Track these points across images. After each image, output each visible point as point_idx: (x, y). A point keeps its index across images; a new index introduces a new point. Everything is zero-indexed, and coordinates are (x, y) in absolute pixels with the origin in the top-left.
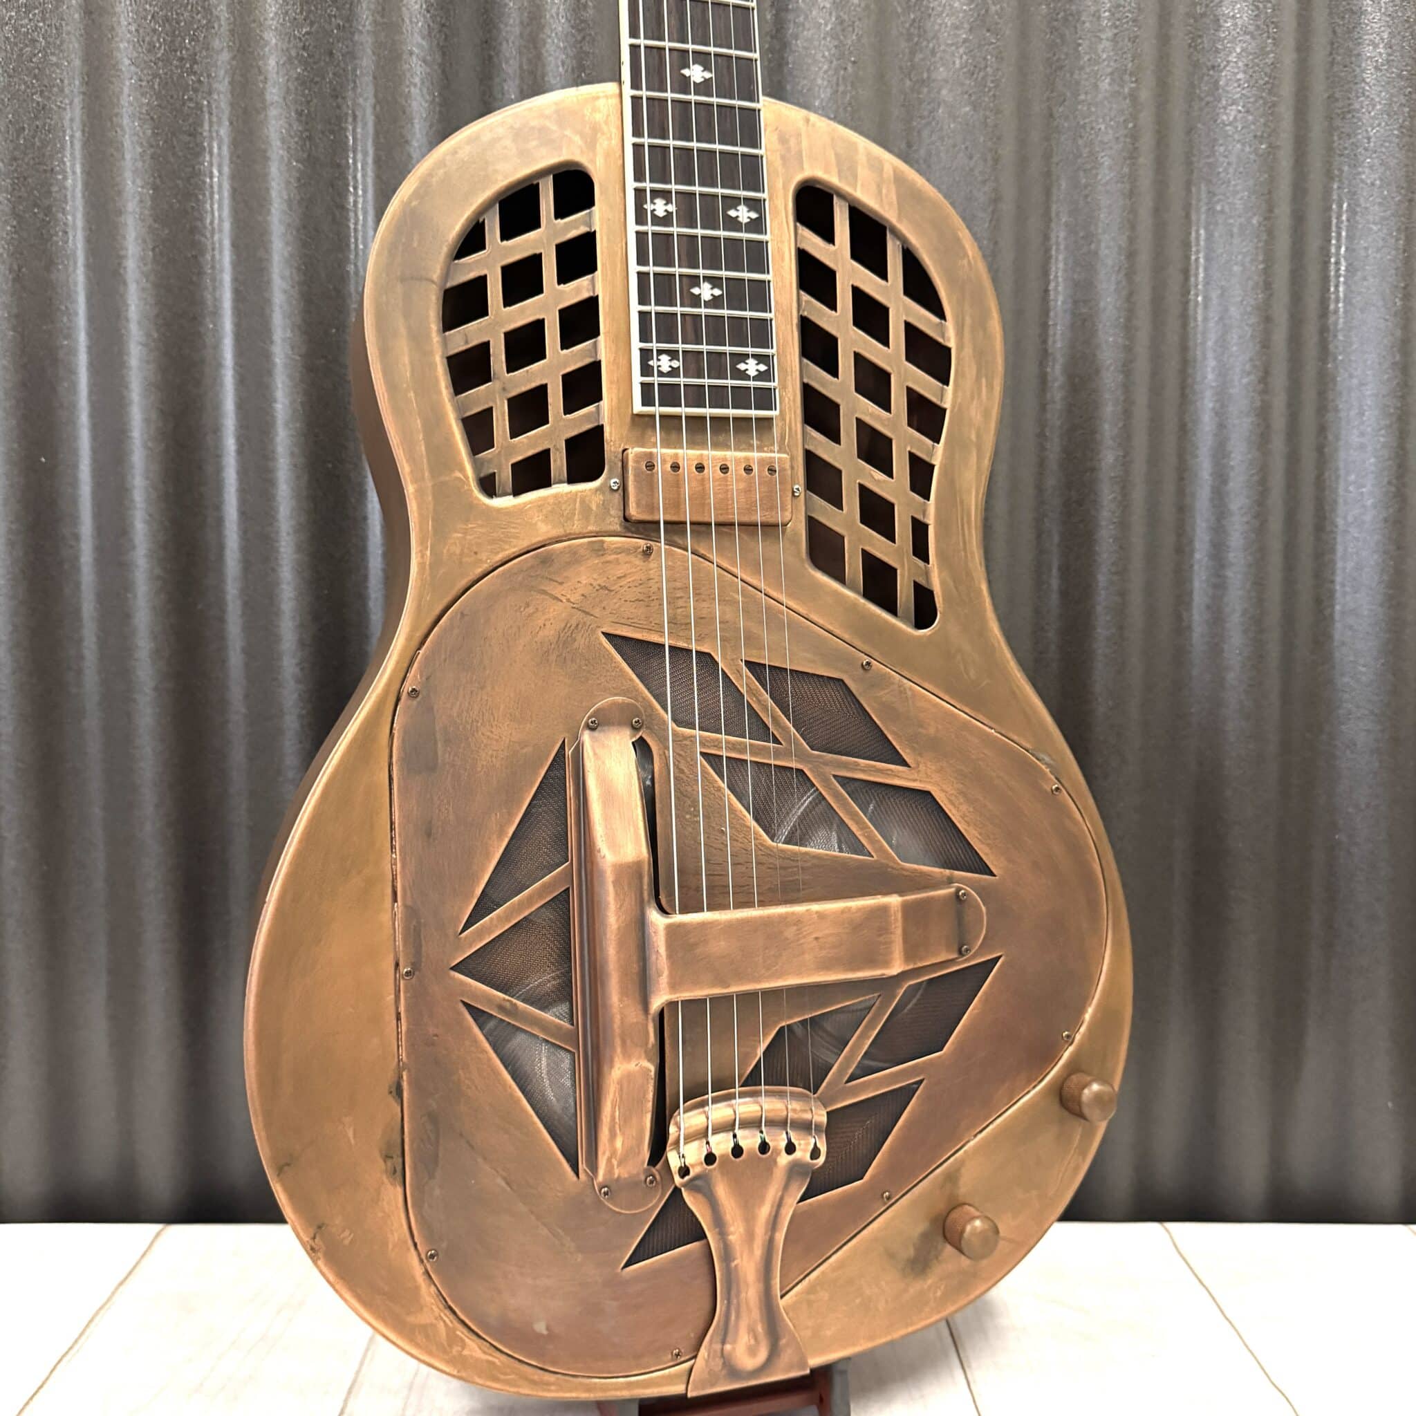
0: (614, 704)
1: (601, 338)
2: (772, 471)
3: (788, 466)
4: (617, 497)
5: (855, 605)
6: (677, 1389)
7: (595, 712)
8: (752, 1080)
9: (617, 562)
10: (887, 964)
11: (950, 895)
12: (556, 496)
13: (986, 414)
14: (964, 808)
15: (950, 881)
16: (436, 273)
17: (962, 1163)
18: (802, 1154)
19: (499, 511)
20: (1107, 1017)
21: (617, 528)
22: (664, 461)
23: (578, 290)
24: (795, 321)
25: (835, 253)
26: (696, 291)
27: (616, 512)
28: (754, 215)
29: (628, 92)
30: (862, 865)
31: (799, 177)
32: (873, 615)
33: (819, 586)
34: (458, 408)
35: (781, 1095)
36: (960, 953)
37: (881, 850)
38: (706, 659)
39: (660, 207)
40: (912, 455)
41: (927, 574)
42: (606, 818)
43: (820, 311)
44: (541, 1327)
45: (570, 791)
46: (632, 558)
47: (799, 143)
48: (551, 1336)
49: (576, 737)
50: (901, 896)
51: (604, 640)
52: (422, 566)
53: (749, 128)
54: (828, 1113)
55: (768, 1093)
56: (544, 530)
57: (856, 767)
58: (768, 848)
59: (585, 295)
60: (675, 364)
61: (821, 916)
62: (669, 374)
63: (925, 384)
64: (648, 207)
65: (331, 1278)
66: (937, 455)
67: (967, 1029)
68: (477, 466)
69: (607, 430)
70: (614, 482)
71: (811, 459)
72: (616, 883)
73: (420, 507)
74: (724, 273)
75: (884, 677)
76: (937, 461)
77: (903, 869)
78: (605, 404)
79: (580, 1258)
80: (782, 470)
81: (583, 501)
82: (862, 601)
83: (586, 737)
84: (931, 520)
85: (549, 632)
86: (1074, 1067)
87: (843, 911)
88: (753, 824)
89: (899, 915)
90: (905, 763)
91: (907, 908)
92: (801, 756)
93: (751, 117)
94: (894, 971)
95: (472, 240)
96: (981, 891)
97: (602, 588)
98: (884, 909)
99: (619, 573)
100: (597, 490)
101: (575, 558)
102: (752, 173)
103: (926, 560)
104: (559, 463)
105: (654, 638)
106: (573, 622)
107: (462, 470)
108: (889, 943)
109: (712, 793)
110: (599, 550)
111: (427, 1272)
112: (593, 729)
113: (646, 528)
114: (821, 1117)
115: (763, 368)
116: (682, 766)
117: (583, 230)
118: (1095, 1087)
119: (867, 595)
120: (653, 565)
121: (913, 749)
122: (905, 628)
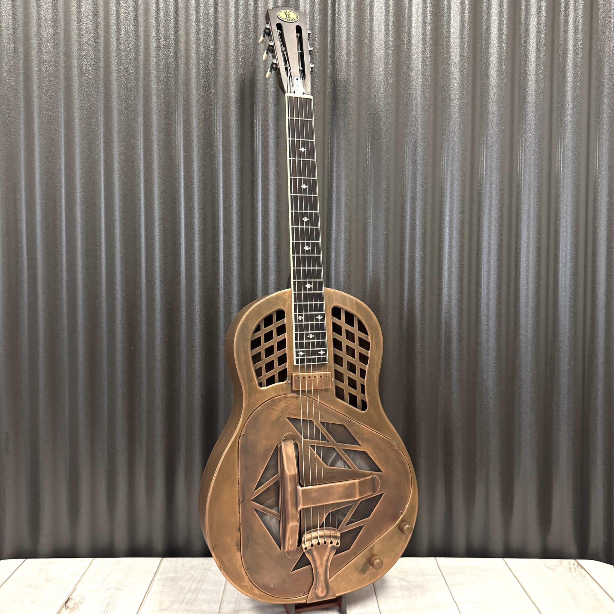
0: (289, 434)
1: (286, 348)
2: (326, 376)
3: (330, 375)
4: (290, 385)
5: (347, 407)
6: (304, 601)
7: (285, 436)
8: (322, 526)
9: (290, 400)
10: (355, 497)
11: (371, 478)
12: (276, 386)
13: (379, 357)
14: (375, 455)
15: (371, 474)
16: (250, 338)
17: (374, 545)
18: (334, 544)
19: (263, 390)
20: (412, 507)
21: (290, 392)
22: (301, 377)
23: (281, 337)
24: (332, 339)
25: (341, 322)
26: (308, 336)
27: (290, 388)
28: (322, 317)
29: (293, 292)
30: (349, 471)
31: (333, 306)
32: (351, 408)
33: (338, 402)
34: (255, 367)
35: (329, 529)
36: (374, 492)
37: (354, 467)
38: (311, 422)
39: (300, 318)
40: (361, 369)
41: (365, 397)
42: (287, 463)
43: (338, 336)
44: (272, 586)
45: (279, 457)
46: (294, 399)
47: (333, 297)
48: (274, 589)
49: (280, 443)
50: (358, 479)
51: (287, 419)
52: (246, 405)
53: (320, 297)
54: (341, 534)
55: (326, 529)
56: (273, 394)
57: (347, 446)
58: (326, 468)
59: (283, 338)
60: (304, 353)
61: (339, 486)
62: (302, 356)
63: (363, 351)
64: (298, 318)
65: (224, 574)
66: (367, 368)
67: (376, 511)
68: (258, 380)
69: (288, 369)
70: (289, 381)
71: (336, 371)
72: (290, 480)
73: (245, 392)
74: (315, 332)
75: (354, 423)
76: (367, 369)
77: (359, 471)
78: (287, 363)
79: (281, 569)
80: (329, 376)
81: (282, 386)
82: (349, 405)
83: (283, 443)
84: (365, 384)
85: (274, 418)
86: (403, 520)
87: (344, 484)
88: (322, 462)
89: (358, 485)
90: (360, 445)
91: (359, 482)
92: (334, 444)
93: (321, 295)
94: (357, 498)
95: (258, 329)
96: (380, 477)
97: (286, 407)
98: (354, 484)
99: (290, 403)
100: (285, 384)
101: (280, 400)
102: (321, 307)
103: (364, 394)
104: (277, 378)
105: (299, 418)
106: (280, 415)
107: (255, 382)
108: (355, 492)
109: (313, 455)
110: (286, 398)
111: (246, 573)
112: (284, 441)
113: (297, 392)
114: (339, 535)
115: (324, 352)
116: (305, 449)
117: (283, 323)
118: (408, 526)
119: (350, 403)
120: (298, 400)
121: (362, 441)
122: (360, 411)
